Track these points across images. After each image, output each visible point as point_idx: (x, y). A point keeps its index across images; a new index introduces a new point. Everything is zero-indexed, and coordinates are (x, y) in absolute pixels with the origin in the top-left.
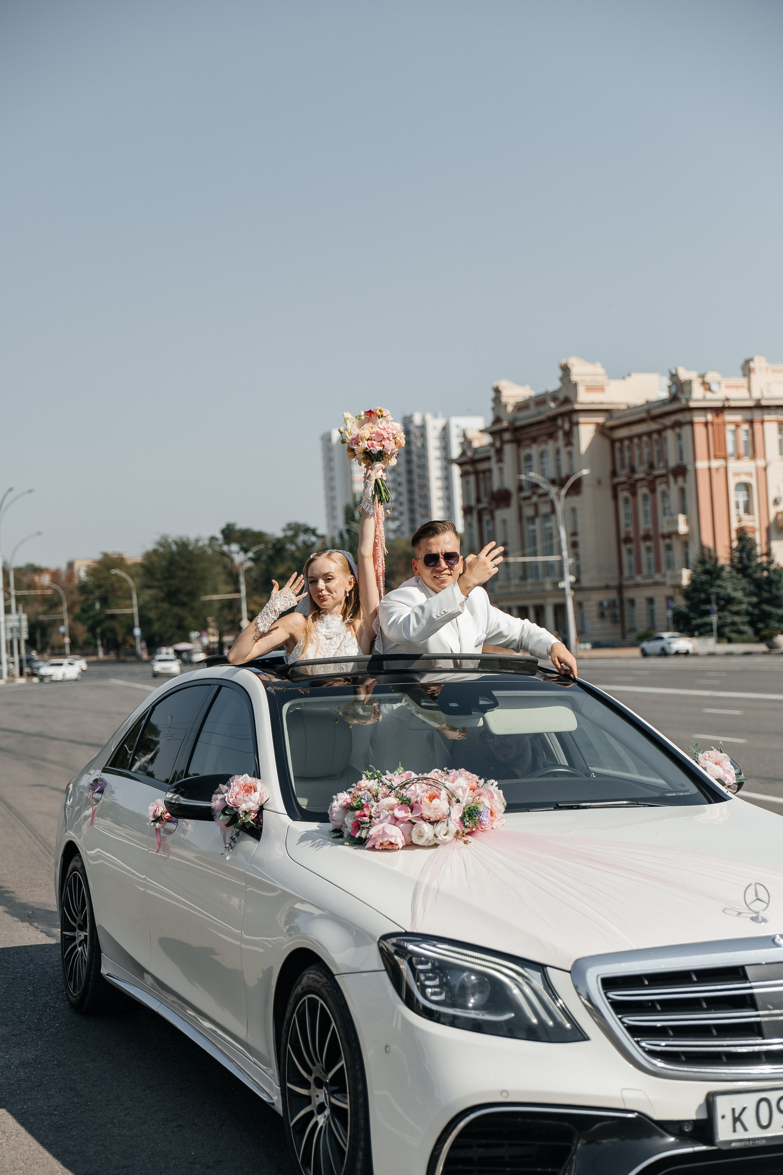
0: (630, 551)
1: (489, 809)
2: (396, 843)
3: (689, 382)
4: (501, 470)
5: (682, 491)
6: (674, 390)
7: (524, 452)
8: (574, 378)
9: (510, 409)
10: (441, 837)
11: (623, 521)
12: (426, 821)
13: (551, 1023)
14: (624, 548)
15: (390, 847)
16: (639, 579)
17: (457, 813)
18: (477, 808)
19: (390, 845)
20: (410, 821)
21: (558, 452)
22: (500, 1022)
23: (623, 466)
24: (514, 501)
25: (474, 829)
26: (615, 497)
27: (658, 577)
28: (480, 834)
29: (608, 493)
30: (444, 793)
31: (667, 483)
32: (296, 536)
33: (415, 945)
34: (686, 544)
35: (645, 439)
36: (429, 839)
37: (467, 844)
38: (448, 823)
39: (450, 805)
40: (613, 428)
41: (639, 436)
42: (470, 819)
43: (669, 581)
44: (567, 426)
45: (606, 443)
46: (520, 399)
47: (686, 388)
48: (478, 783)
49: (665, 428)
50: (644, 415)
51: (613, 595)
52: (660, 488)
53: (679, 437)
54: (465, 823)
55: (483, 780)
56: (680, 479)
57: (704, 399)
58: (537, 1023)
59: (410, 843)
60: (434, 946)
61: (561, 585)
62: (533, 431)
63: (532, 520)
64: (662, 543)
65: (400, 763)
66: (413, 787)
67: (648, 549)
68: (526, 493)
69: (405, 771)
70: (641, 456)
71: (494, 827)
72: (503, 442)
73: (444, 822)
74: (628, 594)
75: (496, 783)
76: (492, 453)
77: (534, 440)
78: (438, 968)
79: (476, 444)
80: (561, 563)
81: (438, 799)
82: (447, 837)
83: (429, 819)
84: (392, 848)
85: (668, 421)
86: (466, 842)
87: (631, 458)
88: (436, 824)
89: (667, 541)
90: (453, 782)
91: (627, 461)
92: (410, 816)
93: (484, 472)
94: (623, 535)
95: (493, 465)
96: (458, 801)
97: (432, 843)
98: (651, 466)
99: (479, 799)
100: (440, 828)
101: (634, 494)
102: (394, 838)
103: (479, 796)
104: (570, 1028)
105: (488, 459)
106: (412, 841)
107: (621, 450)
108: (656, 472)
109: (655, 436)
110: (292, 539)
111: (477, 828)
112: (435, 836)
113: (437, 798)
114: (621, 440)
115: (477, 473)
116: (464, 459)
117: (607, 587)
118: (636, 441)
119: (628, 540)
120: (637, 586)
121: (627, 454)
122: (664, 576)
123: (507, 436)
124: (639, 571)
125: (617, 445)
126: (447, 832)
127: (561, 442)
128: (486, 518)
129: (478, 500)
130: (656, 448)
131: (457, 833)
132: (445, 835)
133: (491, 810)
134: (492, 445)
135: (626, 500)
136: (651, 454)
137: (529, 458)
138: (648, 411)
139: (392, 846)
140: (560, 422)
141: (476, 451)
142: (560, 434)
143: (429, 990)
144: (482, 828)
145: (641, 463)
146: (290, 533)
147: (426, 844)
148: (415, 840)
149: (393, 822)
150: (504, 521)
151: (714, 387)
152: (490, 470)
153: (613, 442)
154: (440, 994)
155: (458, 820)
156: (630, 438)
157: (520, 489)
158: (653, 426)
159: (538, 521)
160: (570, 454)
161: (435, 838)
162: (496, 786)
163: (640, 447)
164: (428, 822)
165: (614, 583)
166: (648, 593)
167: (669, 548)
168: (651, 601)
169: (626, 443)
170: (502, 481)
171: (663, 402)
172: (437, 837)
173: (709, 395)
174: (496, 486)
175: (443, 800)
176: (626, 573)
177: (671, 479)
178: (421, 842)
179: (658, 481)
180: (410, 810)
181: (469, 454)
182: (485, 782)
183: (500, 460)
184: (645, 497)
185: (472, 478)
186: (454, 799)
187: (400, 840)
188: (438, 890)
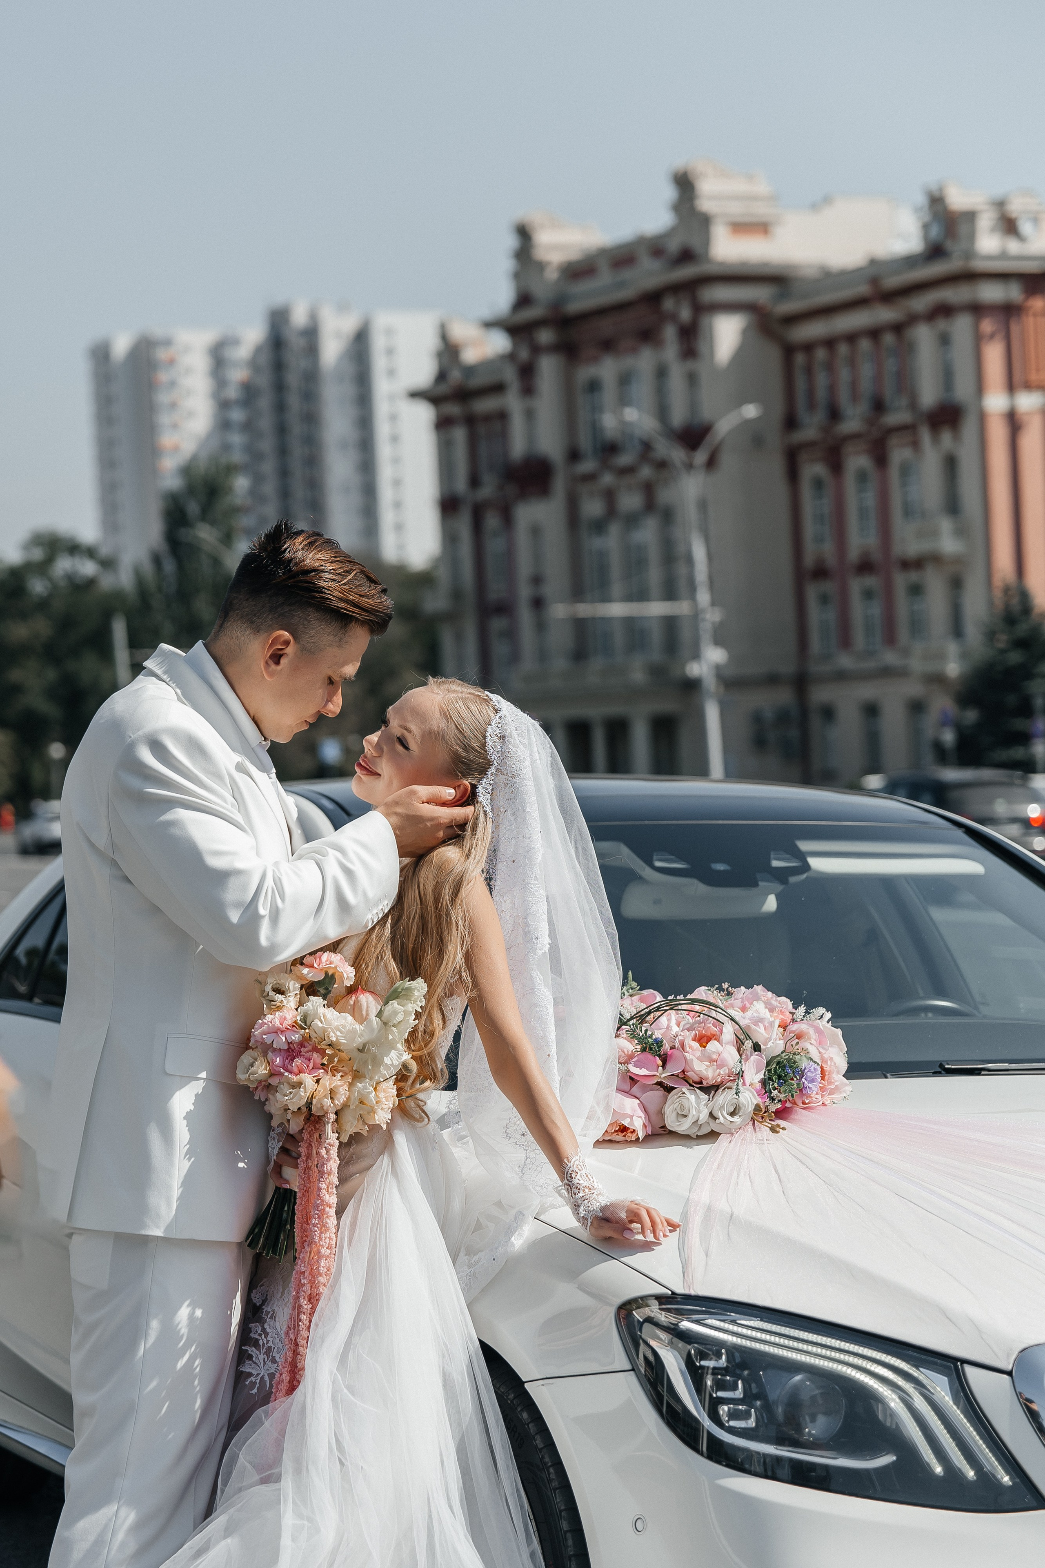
0: (824, 600)
1: (818, 1064)
2: (632, 1128)
3: (970, 216)
4: (530, 415)
5: (951, 464)
6: (935, 232)
7: (584, 373)
8: (705, 204)
9: (552, 275)
10: (723, 1117)
11: (809, 529)
12: (693, 1086)
13: (971, 1474)
14: (812, 592)
15: (619, 1137)
16: (845, 661)
17: (754, 1073)
18: (795, 1062)
19: (619, 1133)
20: (660, 1084)
21: (661, 373)
22: (867, 1471)
23: (811, 406)
24: (559, 484)
25: (788, 1105)
26: (793, 474)
27: (890, 658)
28: (800, 1114)
29: (776, 466)
30: (729, 1030)
31: (916, 445)
32: (49, 560)
33: (693, 1322)
34: (956, 584)
35: (865, 344)
36: (699, 1123)
37: (777, 1132)
38: (738, 1089)
39: (741, 1056)
40: (792, 320)
41: (851, 338)
42: (780, 1085)
43: (917, 665)
44: (685, 314)
45: (773, 355)
46: (573, 255)
47: (963, 229)
48: (793, 1014)
49: (912, 319)
50: (863, 289)
51: (784, 697)
52: (899, 454)
53: (945, 340)
54: (771, 1093)
55: (802, 1009)
56: (946, 437)
57: (1003, 255)
58: (942, 1474)
59: (661, 1131)
60: (734, 1322)
61: (695, 669)
62: (606, 327)
63: (599, 527)
64: (901, 581)
65: (630, 973)
66: (664, 1020)
67: (868, 595)
68: (588, 466)
69: (640, 990)
70: (854, 385)
71: (826, 1103)
72: (536, 350)
73: (729, 1088)
74: (820, 695)
75: (828, 1015)
76: (510, 375)
77: (608, 345)
78: (743, 1365)
79: (471, 355)
80: (696, 616)
81: (718, 1041)
82: (736, 1119)
83: (701, 1083)
84: (624, 1139)
85: (921, 303)
86: (773, 1130)
87: (832, 389)
88: (713, 1092)
89: (913, 576)
90: (744, 1009)
91: (821, 394)
92: (663, 1075)
93: (488, 418)
94: (809, 560)
95: (513, 401)
96: (757, 1048)
97: (705, 1130)
98: (879, 406)
99: (798, 1043)
100: (724, 1098)
101: (836, 466)
102: (628, 1120)
103: (798, 1039)
104: (1011, 1483)
105: (498, 388)
106: (664, 1127)
107: (809, 371)
108: (893, 419)
109: (889, 339)
110: (42, 567)
111: (795, 1103)
112: (712, 1115)
113: (715, 1039)
114: (808, 347)
115: (471, 421)
116: (443, 389)
117: (772, 680)
118: (843, 349)
119: (821, 572)
120: (841, 676)
121: (821, 380)
122: (906, 652)
123: (545, 336)
124: (845, 641)
125: (800, 359)
126: (735, 1109)
127: (671, 350)
128: (492, 521)
129: (474, 481)
130: (890, 365)
131: (757, 1108)
132: (732, 1114)
133: (822, 1067)
134: (511, 357)
135: (818, 484)
136: (878, 378)
137: (594, 386)
138: (874, 281)
139: (624, 1136)
140: (668, 304)
141: (470, 371)
142: (670, 333)
143: (724, 1410)
144: (804, 1103)
145: (855, 397)
146: (38, 554)
147: (693, 1132)
148: (671, 1123)
149: (627, 1087)
150: (536, 531)
151: (1026, 227)
152: (502, 416)
153: (789, 350)
154: (746, 1416)
155: (759, 1086)
156: (830, 343)
157: (574, 455)
158: (885, 314)
159: (614, 530)
160: (692, 379)
161: (711, 1121)
162: (828, 1022)
163: (852, 362)
164: (698, 1088)
165: (788, 668)
166: (867, 691)
167: (916, 590)
168: (871, 710)
169: (821, 354)
170: (531, 437)
171: (910, 261)
172: (715, 1118)
173: (1013, 247)
174: (518, 447)
175: (728, 1043)
176: (816, 645)
177: (925, 435)
178: (683, 1127)
179: (894, 441)
180: (660, 1062)
181: (455, 375)
182: (807, 1012)
183: (528, 389)
184: (862, 477)
185: (460, 434)
186: (748, 1044)
187: (638, 1123)
188: (731, 1216)
